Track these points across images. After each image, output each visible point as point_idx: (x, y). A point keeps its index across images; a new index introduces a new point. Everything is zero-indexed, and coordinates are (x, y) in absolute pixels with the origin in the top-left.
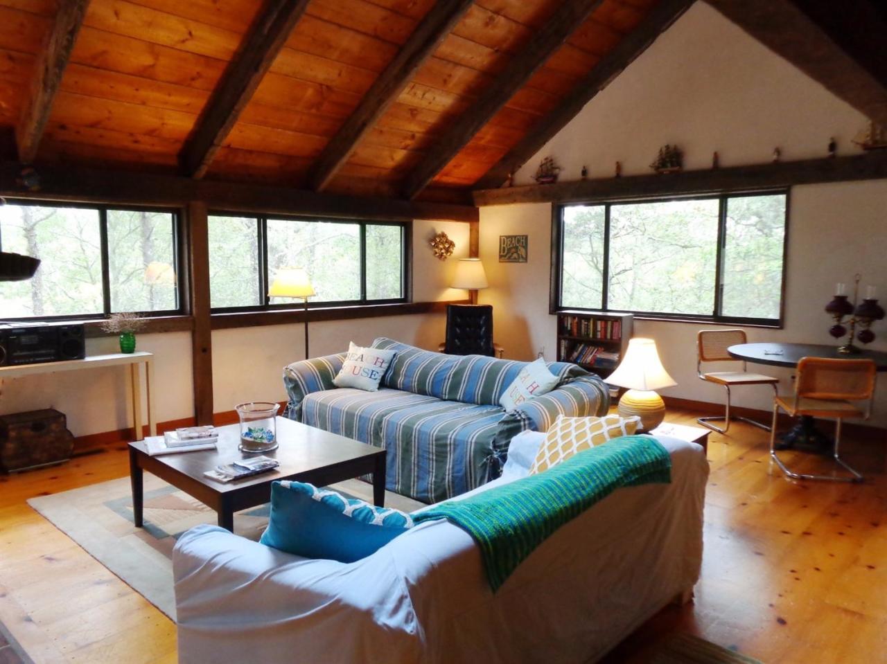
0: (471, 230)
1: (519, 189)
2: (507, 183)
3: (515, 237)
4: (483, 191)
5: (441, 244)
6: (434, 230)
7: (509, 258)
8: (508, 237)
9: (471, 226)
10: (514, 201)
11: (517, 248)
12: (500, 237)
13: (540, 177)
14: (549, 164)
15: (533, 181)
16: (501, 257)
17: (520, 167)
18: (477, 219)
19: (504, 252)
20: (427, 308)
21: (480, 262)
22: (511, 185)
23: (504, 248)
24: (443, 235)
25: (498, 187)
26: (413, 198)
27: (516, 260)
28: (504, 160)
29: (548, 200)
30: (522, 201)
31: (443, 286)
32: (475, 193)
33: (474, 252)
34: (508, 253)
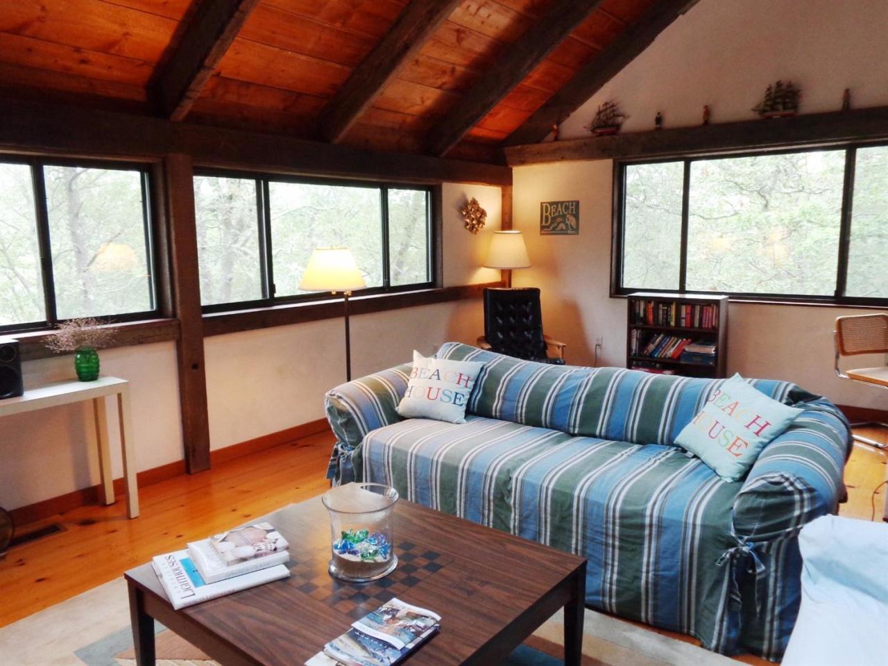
0: (503, 196)
1: (567, 144)
2: (551, 136)
3: (562, 203)
4: (519, 147)
5: (472, 214)
6: (464, 196)
7: (554, 229)
8: (551, 204)
9: (503, 191)
10: (563, 159)
11: (564, 216)
12: (542, 203)
13: (598, 127)
14: (608, 111)
15: (588, 133)
16: (542, 228)
17: (568, 116)
18: (511, 183)
19: (547, 221)
20: (460, 294)
21: (521, 236)
22: (556, 139)
23: (547, 217)
24: (474, 202)
25: (538, 142)
26: (444, 154)
27: (563, 232)
28: (546, 106)
29: (609, 157)
30: (572, 159)
31: (473, 266)
32: (507, 150)
33: (507, 223)
34: (552, 223)
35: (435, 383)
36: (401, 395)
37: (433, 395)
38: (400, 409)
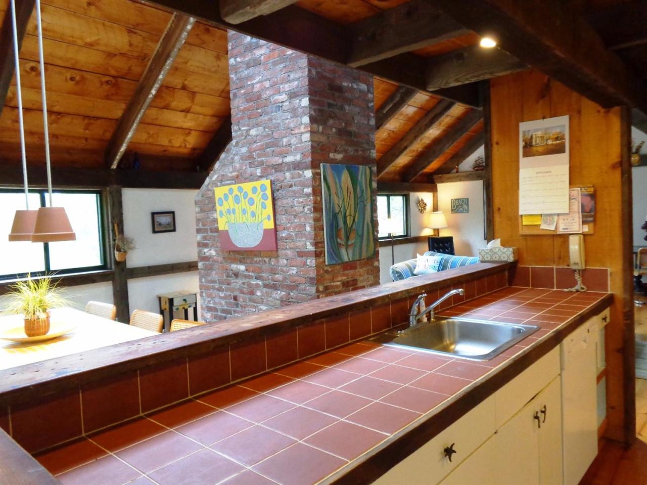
0: (434, 197)
1: (462, 174)
2: (455, 171)
3: (461, 199)
4: (440, 175)
5: (422, 205)
6: (418, 198)
7: (458, 211)
8: (456, 200)
9: (433, 194)
10: (460, 180)
11: (462, 205)
12: (452, 200)
13: (475, 167)
14: (480, 160)
15: (472, 170)
16: (452, 210)
17: (462, 162)
18: (437, 191)
19: (454, 207)
20: (417, 240)
21: (443, 214)
22: (457, 172)
23: (454, 206)
24: (422, 200)
25: (449, 173)
26: (411, 181)
27: (462, 212)
28: (452, 158)
29: (481, 179)
30: (464, 180)
31: (422, 228)
32: (435, 177)
33: (435, 209)
34: (456, 208)
35: (427, 264)
36: (415, 268)
37: (426, 267)
38: (415, 272)
